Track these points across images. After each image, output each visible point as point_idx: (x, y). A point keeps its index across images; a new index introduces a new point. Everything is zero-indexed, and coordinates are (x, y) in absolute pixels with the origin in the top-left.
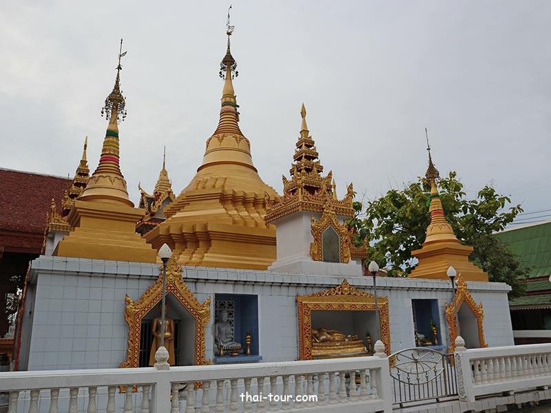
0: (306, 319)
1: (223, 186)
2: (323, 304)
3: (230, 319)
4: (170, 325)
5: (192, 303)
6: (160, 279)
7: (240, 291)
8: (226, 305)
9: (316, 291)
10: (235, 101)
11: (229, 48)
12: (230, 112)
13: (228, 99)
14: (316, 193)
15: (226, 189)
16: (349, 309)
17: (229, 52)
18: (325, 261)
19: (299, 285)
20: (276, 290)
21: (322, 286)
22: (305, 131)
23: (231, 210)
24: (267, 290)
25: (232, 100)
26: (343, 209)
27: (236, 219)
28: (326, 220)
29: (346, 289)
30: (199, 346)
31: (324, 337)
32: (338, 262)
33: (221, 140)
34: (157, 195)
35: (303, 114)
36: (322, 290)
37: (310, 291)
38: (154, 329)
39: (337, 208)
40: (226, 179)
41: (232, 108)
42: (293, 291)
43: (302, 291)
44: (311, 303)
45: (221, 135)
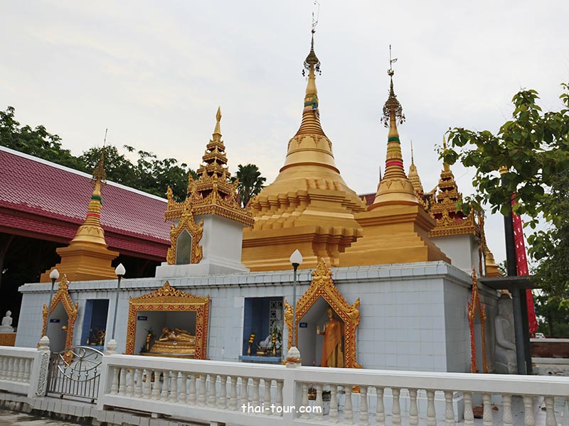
11: (312, 47)
17: (312, 52)
22: (217, 135)
32: (189, 263)
35: (219, 117)
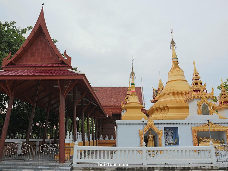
0: (195, 134)
1: (174, 89)
2: (201, 129)
3: (172, 134)
4: (152, 136)
5: (157, 130)
6: (147, 124)
7: (172, 126)
8: (170, 130)
9: (199, 125)
10: (177, 57)
11: (172, 38)
12: (175, 61)
13: (174, 57)
14: (199, 92)
15: (174, 90)
16: (212, 131)
17: (172, 40)
18: (203, 115)
19: (192, 124)
20: (184, 125)
21: (201, 124)
22: (195, 70)
23: (177, 97)
24: (181, 126)
25: (176, 57)
26: (210, 96)
27: (178, 101)
28: (203, 101)
29: (210, 124)
30: (160, 142)
31: (204, 140)
32: (209, 115)
33: (172, 72)
34: (159, 89)
35: (194, 64)
36: (201, 125)
37: (196, 125)
38: (148, 138)
39: (207, 96)
40: (174, 86)
41: (176, 60)
42: (190, 125)
43: (193, 125)
44: (197, 129)
45: (172, 71)
